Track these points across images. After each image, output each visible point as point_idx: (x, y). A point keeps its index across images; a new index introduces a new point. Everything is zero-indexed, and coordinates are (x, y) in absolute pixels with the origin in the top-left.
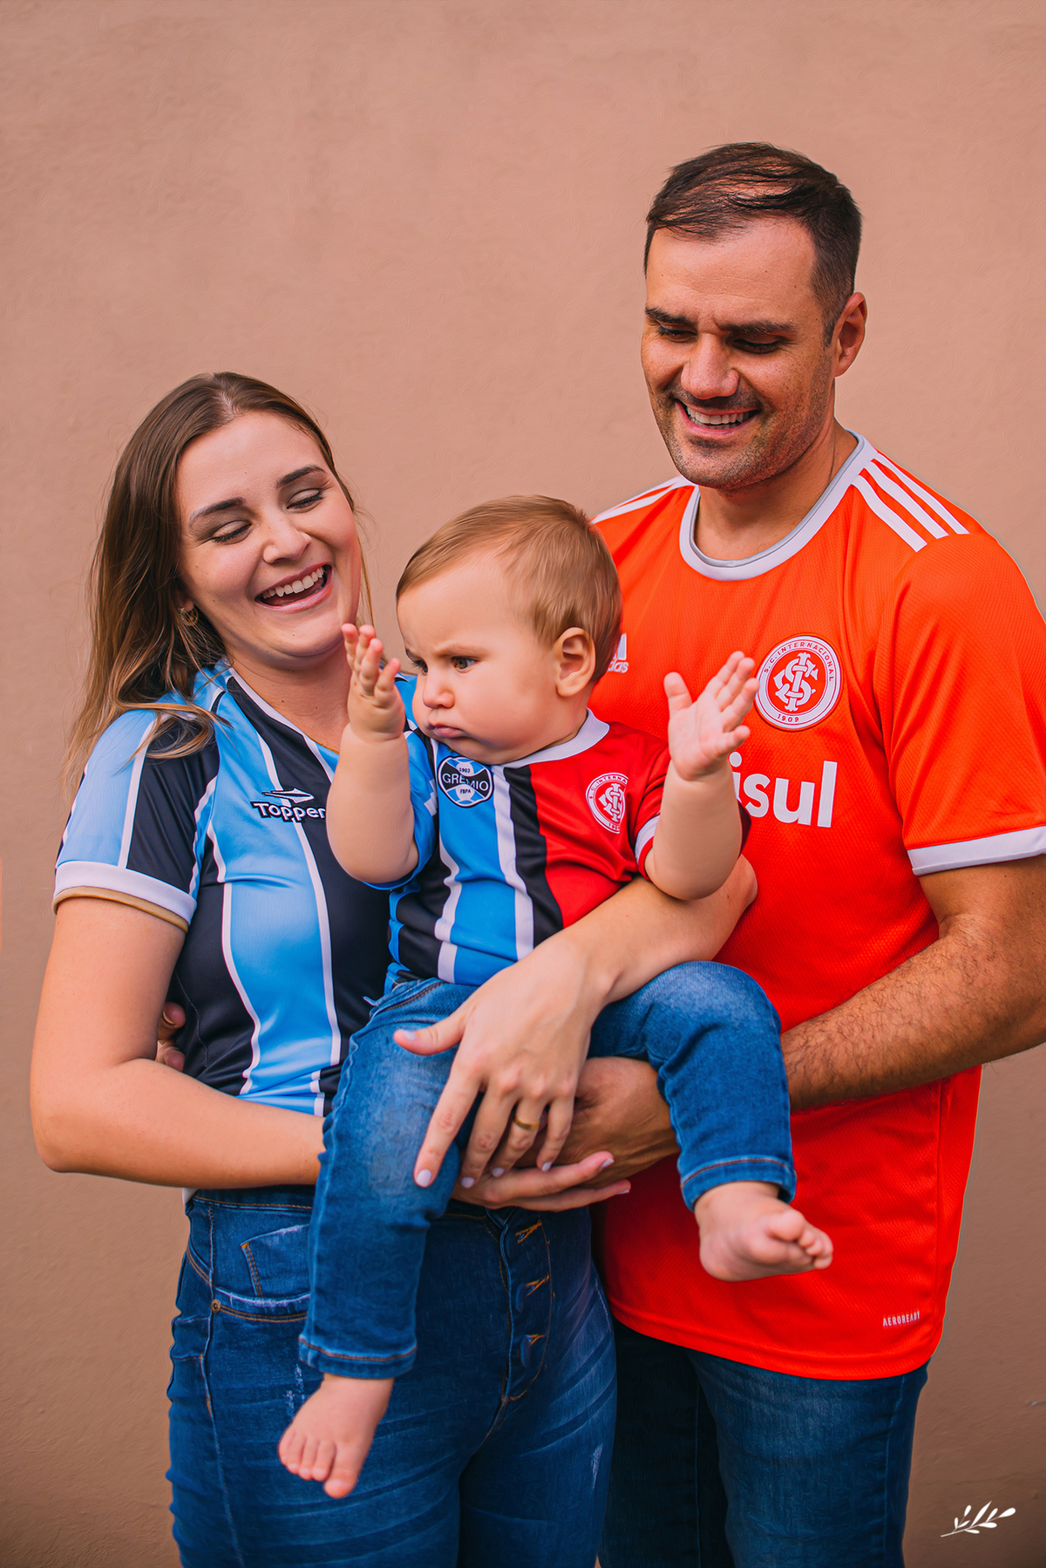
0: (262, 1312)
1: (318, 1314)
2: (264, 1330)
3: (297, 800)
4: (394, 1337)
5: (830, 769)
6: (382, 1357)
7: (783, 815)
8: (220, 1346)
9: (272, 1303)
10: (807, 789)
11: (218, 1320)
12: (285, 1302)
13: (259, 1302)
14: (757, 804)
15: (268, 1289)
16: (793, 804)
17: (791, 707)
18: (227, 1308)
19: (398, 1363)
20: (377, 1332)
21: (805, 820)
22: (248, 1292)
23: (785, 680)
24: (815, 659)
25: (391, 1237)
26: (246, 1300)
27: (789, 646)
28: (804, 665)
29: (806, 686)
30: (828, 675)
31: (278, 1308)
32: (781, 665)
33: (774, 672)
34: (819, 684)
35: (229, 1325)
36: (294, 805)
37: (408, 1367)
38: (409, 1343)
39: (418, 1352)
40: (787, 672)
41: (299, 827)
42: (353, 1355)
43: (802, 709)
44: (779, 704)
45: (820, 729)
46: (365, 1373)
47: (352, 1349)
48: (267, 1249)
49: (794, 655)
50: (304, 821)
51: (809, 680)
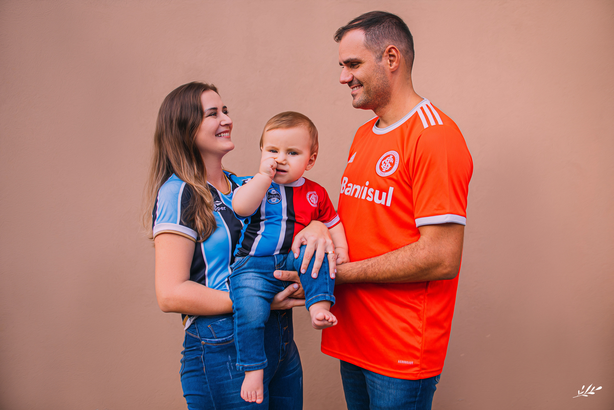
0: (218, 342)
1: (241, 357)
2: (219, 347)
3: (218, 204)
4: (261, 358)
5: (391, 190)
6: (260, 363)
7: (377, 201)
8: (207, 353)
9: (220, 340)
10: (384, 194)
11: (205, 346)
12: (224, 339)
13: (217, 340)
14: (370, 197)
15: (218, 336)
16: (380, 198)
17: (384, 170)
18: (207, 343)
19: (264, 365)
20: (257, 357)
21: (383, 203)
22: (213, 338)
23: (385, 163)
24: (394, 158)
25: (256, 332)
26: (212, 340)
27: (388, 153)
28: (390, 159)
29: (389, 165)
30: (396, 162)
31: (222, 341)
32: (385, 158)
33: (382, 161)
34: (392, 165)
35: (208, 347)
36: (217, 206)
37: (266, 365)
38: (265, 359)
39: (268, 361)
40: (386, 161)
41: (219, 213)
42: (252, 364)
43: (387, 171)
44: (381, 169)
45: (390, 178)
46: (256, 369)
47: (252, 363)
48: (217, 326)
49: (389, 156)
50: (221, 211)
51: (390, 163)
